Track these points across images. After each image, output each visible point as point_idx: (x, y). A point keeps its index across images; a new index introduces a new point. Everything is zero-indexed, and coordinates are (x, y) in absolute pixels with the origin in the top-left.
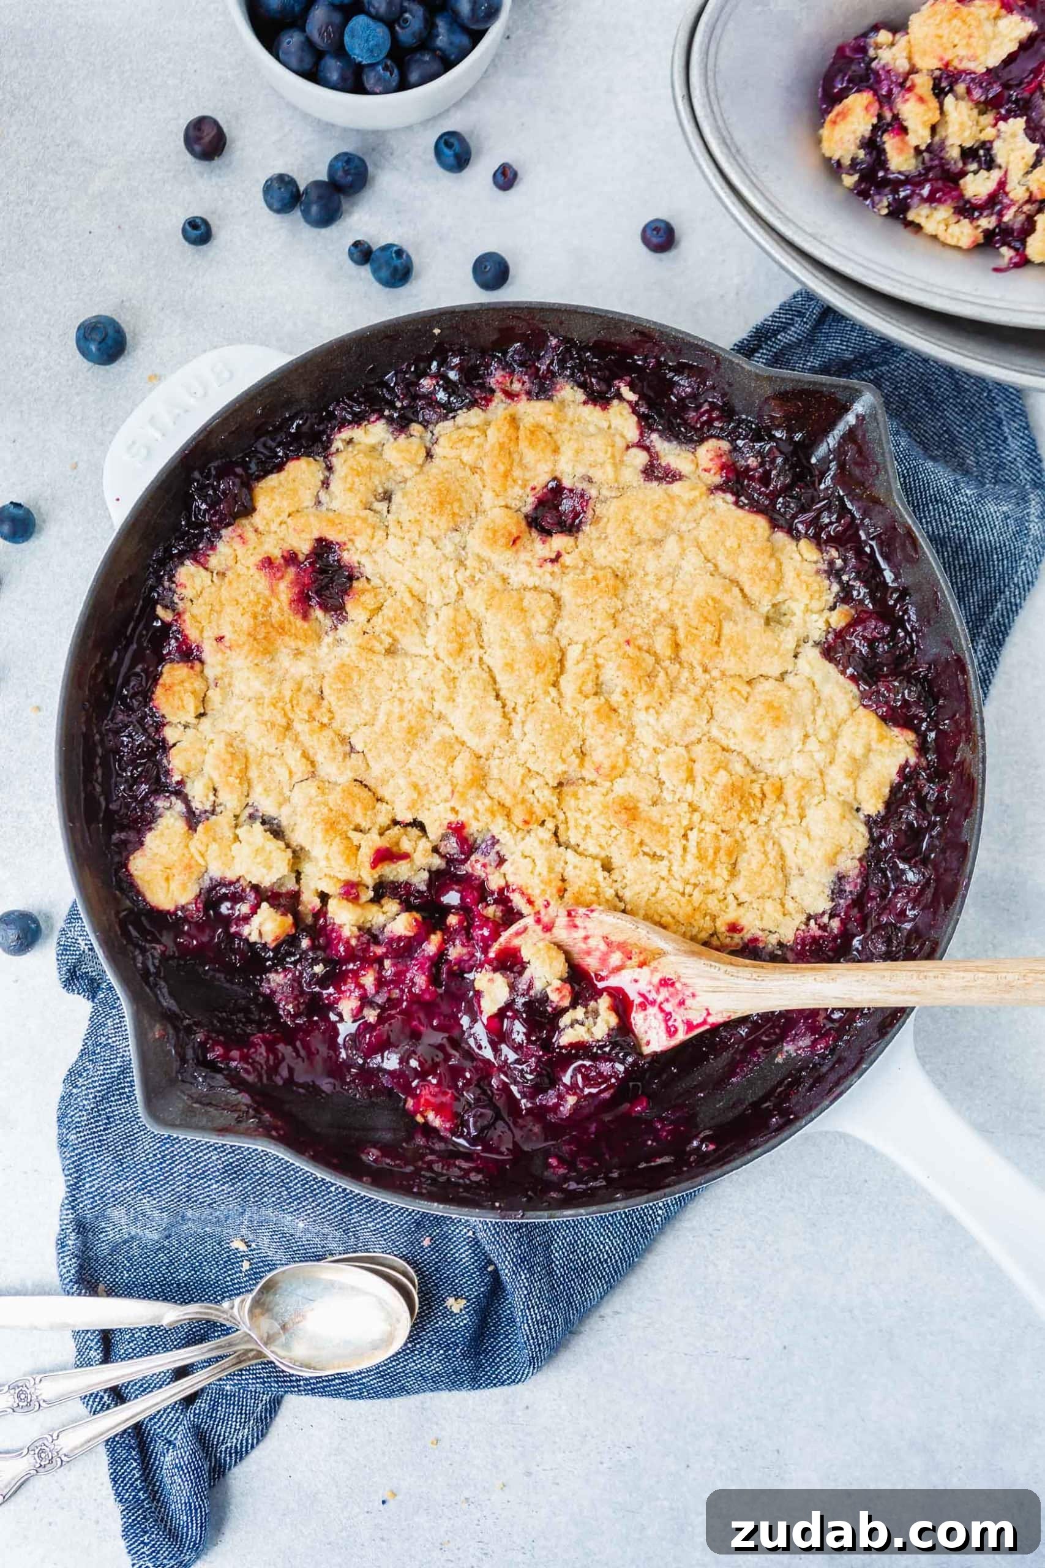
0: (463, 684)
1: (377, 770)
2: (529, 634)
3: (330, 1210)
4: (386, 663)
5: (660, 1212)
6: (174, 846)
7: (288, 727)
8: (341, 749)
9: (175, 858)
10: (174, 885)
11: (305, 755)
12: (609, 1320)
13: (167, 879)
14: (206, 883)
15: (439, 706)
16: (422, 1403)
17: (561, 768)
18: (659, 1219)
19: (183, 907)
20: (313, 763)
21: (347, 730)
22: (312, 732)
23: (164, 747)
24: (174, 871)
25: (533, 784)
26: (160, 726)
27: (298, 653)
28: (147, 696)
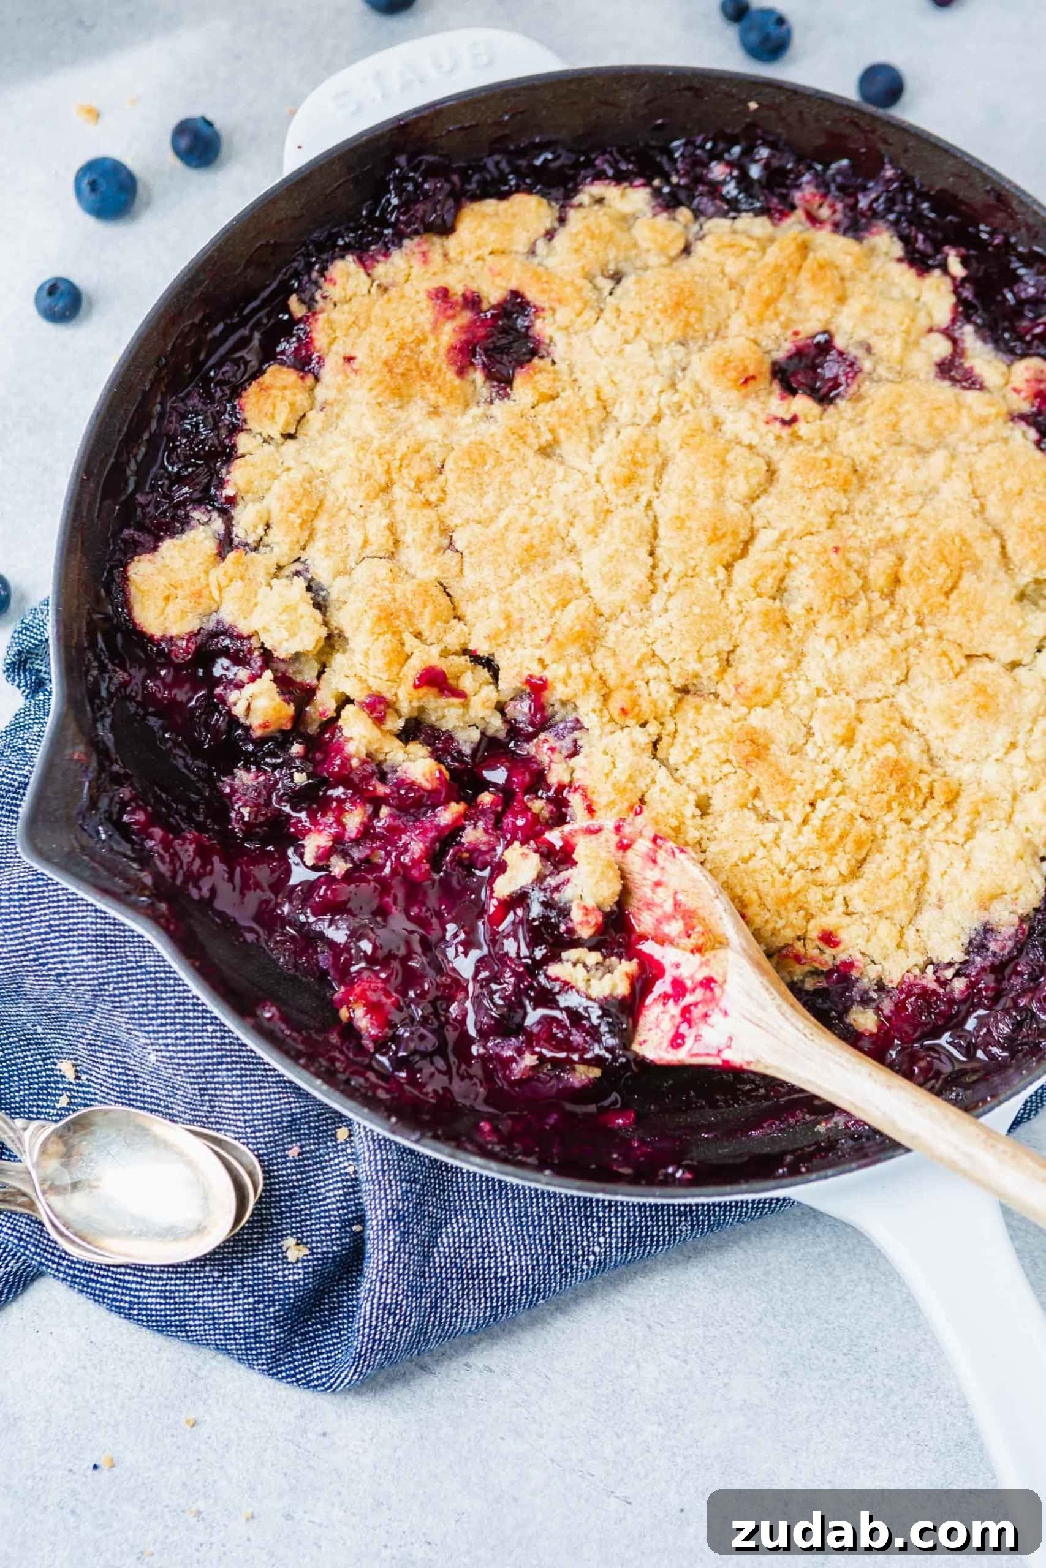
0: (616, 521)
1: (471, 578)
2: (720, 494)
3: (195, 1051)
4: (534, 461)
5: (597, 1249)
6: (193, 564)
7: (387, 488)
8: (437, 539)
9: (188, 578)
10: (172, 608)
11: (391, 528)
12: (476, 1375)
13: (167, 599)
14: (211, 625)
15: (576, 535)
16: (199, 1368)
17: (693, 666)
18: (592, 1258)
19: (171, 638)
20: (396, 542)
21: (454, 521)
22: (411, 505)
23: (229, 454)
24: (180, 592)
25: (651, 671)
26: (235, 429)
27: (435, 412)
28: (237, 391)
